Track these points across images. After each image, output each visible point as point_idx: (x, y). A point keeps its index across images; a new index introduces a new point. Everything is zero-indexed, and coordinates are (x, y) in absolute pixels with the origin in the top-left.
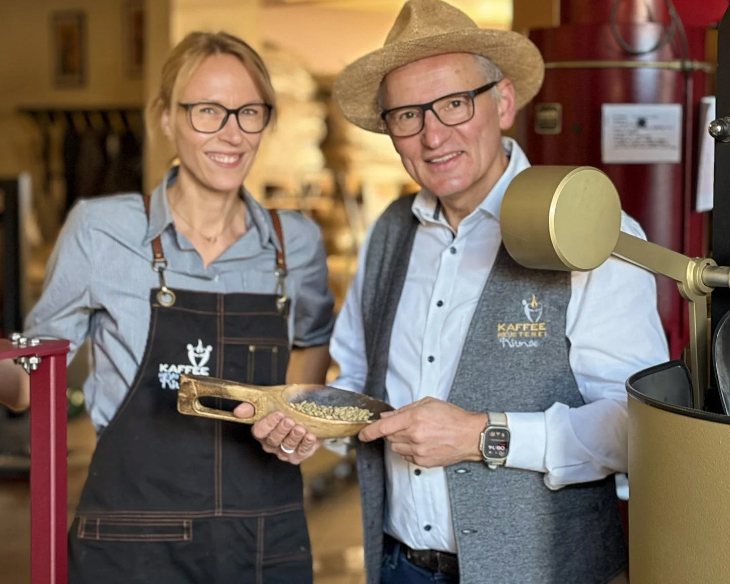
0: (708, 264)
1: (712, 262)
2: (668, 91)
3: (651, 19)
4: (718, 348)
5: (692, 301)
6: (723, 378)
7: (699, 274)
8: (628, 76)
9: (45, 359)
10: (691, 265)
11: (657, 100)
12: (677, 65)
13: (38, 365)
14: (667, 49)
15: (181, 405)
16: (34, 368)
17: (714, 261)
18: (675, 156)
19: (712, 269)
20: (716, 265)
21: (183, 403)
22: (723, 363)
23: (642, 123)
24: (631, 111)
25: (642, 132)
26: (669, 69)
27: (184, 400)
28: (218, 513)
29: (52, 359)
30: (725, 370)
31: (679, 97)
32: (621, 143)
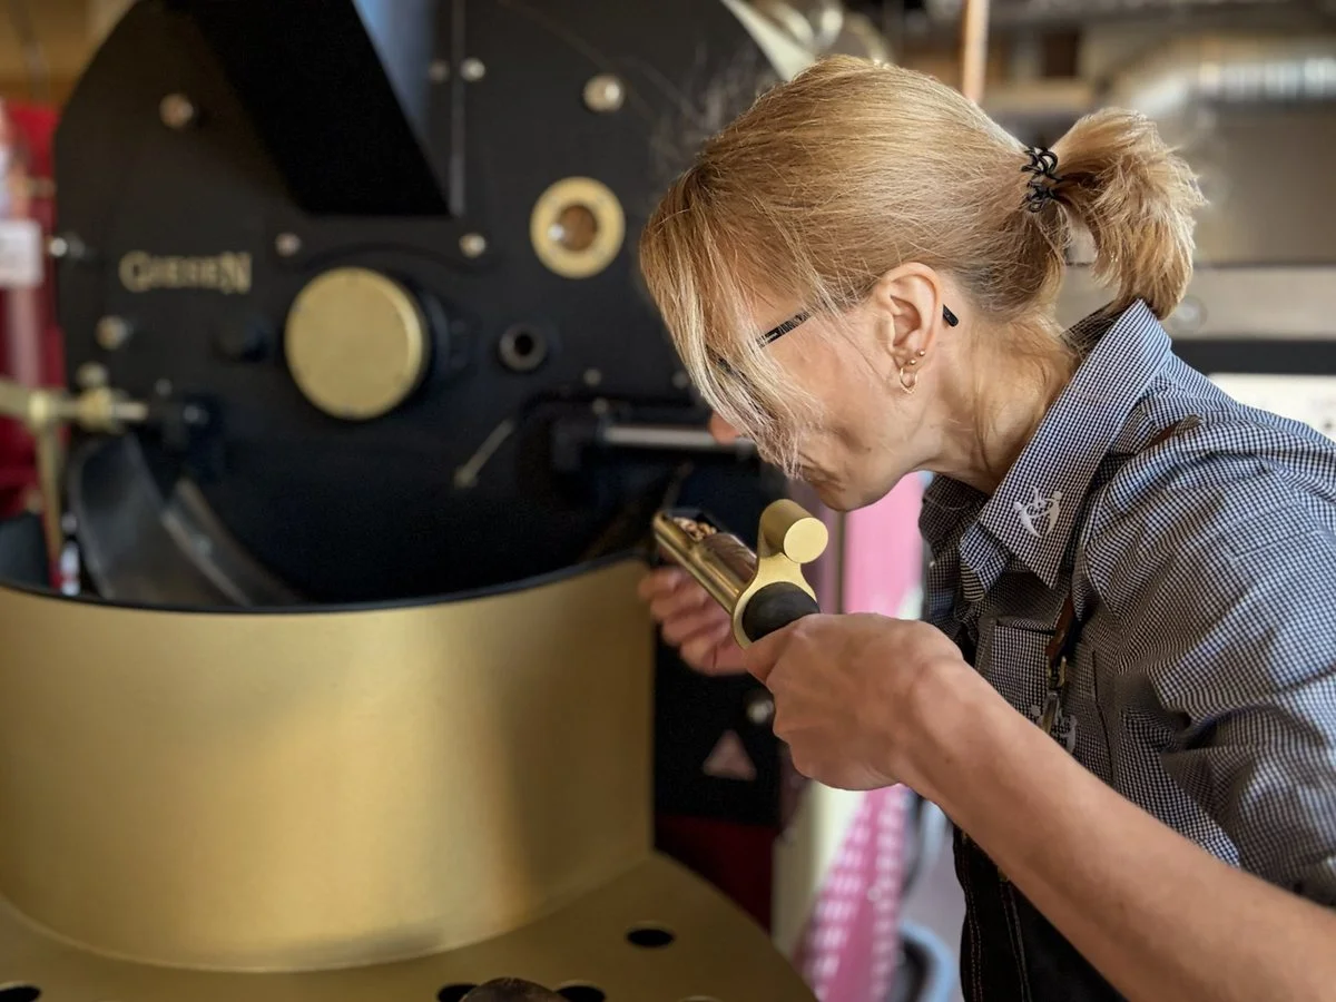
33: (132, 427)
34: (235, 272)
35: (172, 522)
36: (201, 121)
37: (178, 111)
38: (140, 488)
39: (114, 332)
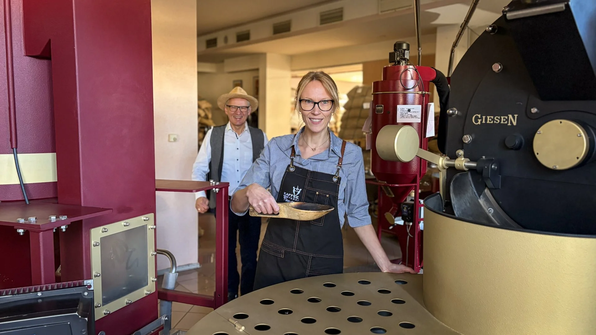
0: (447, 159)
1: (448, 158)
2: (417, 101)
3: (412, 79)
4: (451, 188)
5: (441, 171)
6: (453, 199)
7: (444, 162)
8: (405, 96)
9: (221, 189)
10: (441, 159)
11: (413, 104)
12: (420, 92)
13: (219, 191)
14: (417, 88)
15: (251, 213)
16: (217, 192)
17: (449, 158)
18: (419, 121)
19: (448, 160)
20: (449, 159)
21: (251, 212)
22: (453, 194)
23: (409, 110)
24: (406, 107)
25: (409, 113)
26: (418, 93)
27: (252, 210)
28: (294, 251)
29: (223, 189)
30: (454, 196)
31: (421, 103)
32: (403, 116)
33: (471, 169)
34: (513, 120)
35: (481, 201)
36: (504, 70)
37: (497, 67)
38: (472, 189)
39: (467, 139)
